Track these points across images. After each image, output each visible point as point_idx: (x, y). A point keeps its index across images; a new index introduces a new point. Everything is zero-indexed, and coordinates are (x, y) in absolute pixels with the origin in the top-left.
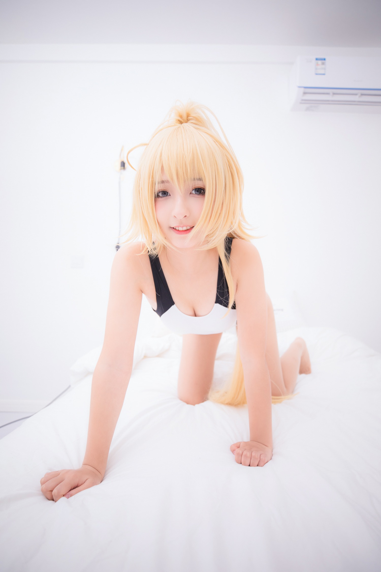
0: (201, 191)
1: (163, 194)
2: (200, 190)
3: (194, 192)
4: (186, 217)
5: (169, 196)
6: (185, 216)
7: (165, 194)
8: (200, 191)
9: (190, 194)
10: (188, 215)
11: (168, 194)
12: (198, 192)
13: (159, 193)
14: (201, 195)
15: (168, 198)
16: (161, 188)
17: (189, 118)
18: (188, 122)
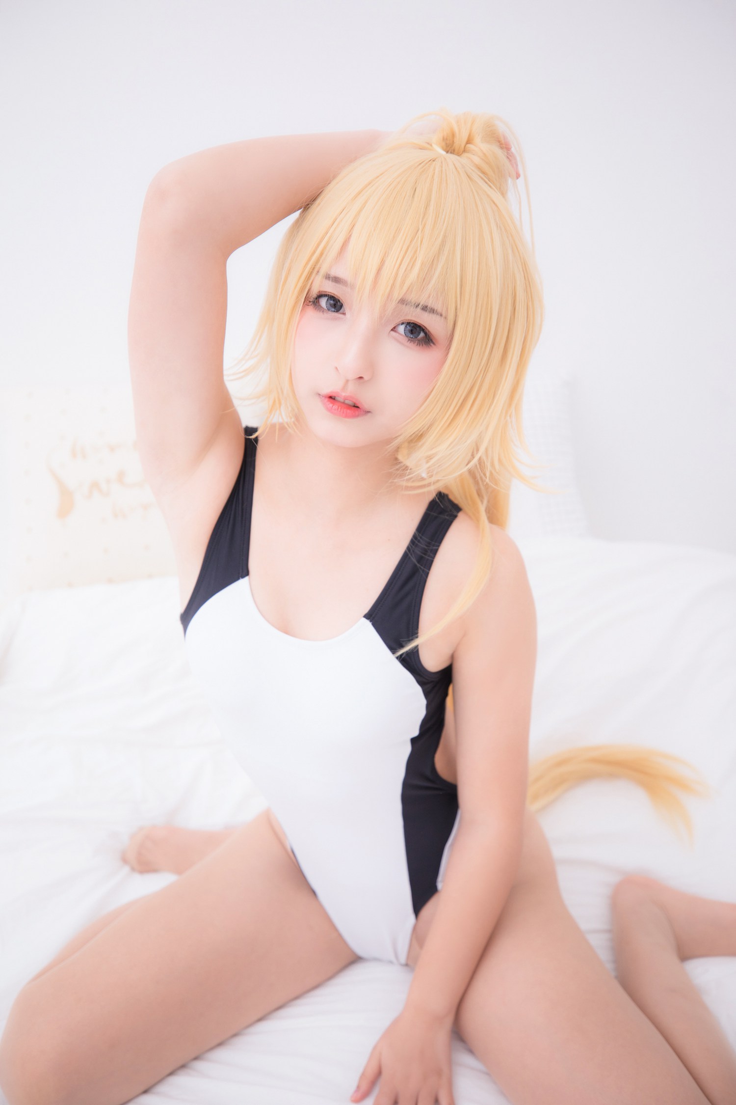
0: (419, 333)
1: (329, 303)
2: (418, 329)
3: (401, 329)
4: (361, 381)
5: (341, 313)
6: (361, 378)
7: (335, 306)
9: (392, 330)
10: (366, 378)
11: (341, 311)
12: (412, 332)
13: (320, 296)
14: (416, 344)
15: (336, 319)
16: (330, 288)
17: (469, 146)
18: (465, 154)
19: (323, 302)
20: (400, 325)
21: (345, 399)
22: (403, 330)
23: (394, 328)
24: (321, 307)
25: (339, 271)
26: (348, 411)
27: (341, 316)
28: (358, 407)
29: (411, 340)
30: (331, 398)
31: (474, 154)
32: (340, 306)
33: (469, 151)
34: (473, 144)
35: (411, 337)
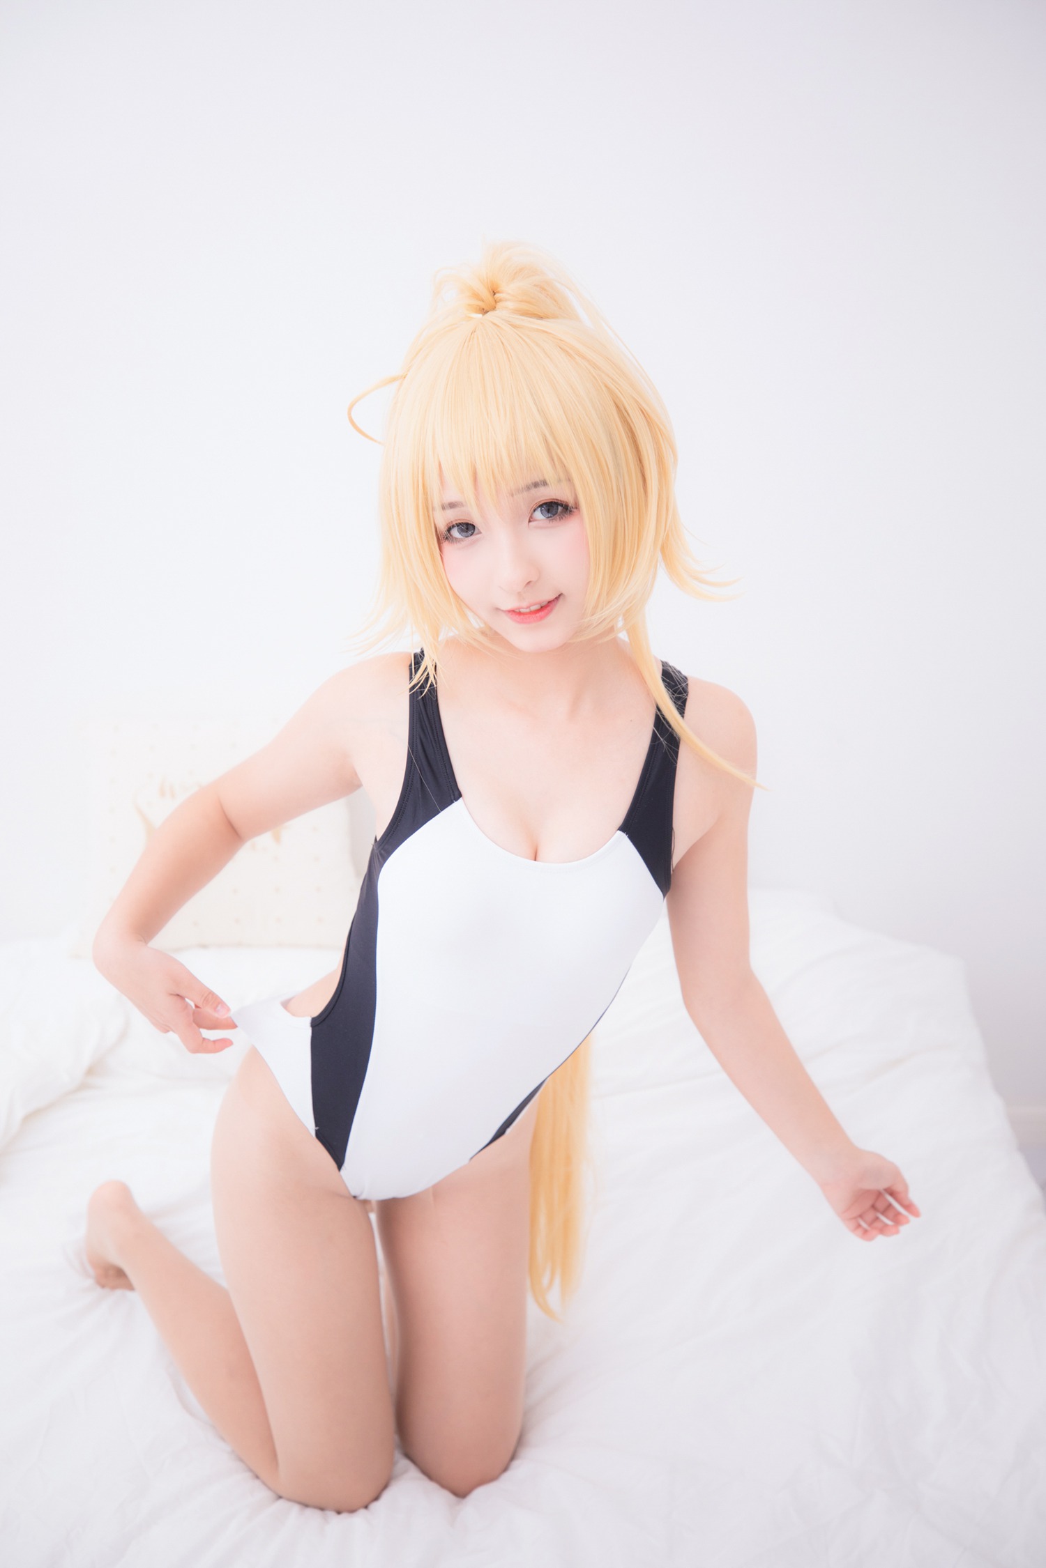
1: (461, 531)
2: (553, 505)
3: (538, 515)
4: (532, 584)
5: (477, 534)
6: (530, 582)
7: (468, 530)
8: (555, 509)
9: (530, 521)
10: (533, 578)
11: (475, 531)
12: (548, 511)
13: (449, 530)
14: (558, 520)
15: (474, 543)
16: (453, 516)
17: (497, 295)
18: (499, 305)
19: (455, 532)
20: (535, 510)
21: (528, 607)
22: (541, 515)
23: (531, 517)
24: (456, 538)
25: (452, 496)
26: (537, 616)
27: (478, 536)
28: (545, 606)
29: (553, 520)
30: (515, 613)
31: (506, 300)
32: (471, 528)
33: (500, 300)
34: (498, 292)
35: (551, 517)
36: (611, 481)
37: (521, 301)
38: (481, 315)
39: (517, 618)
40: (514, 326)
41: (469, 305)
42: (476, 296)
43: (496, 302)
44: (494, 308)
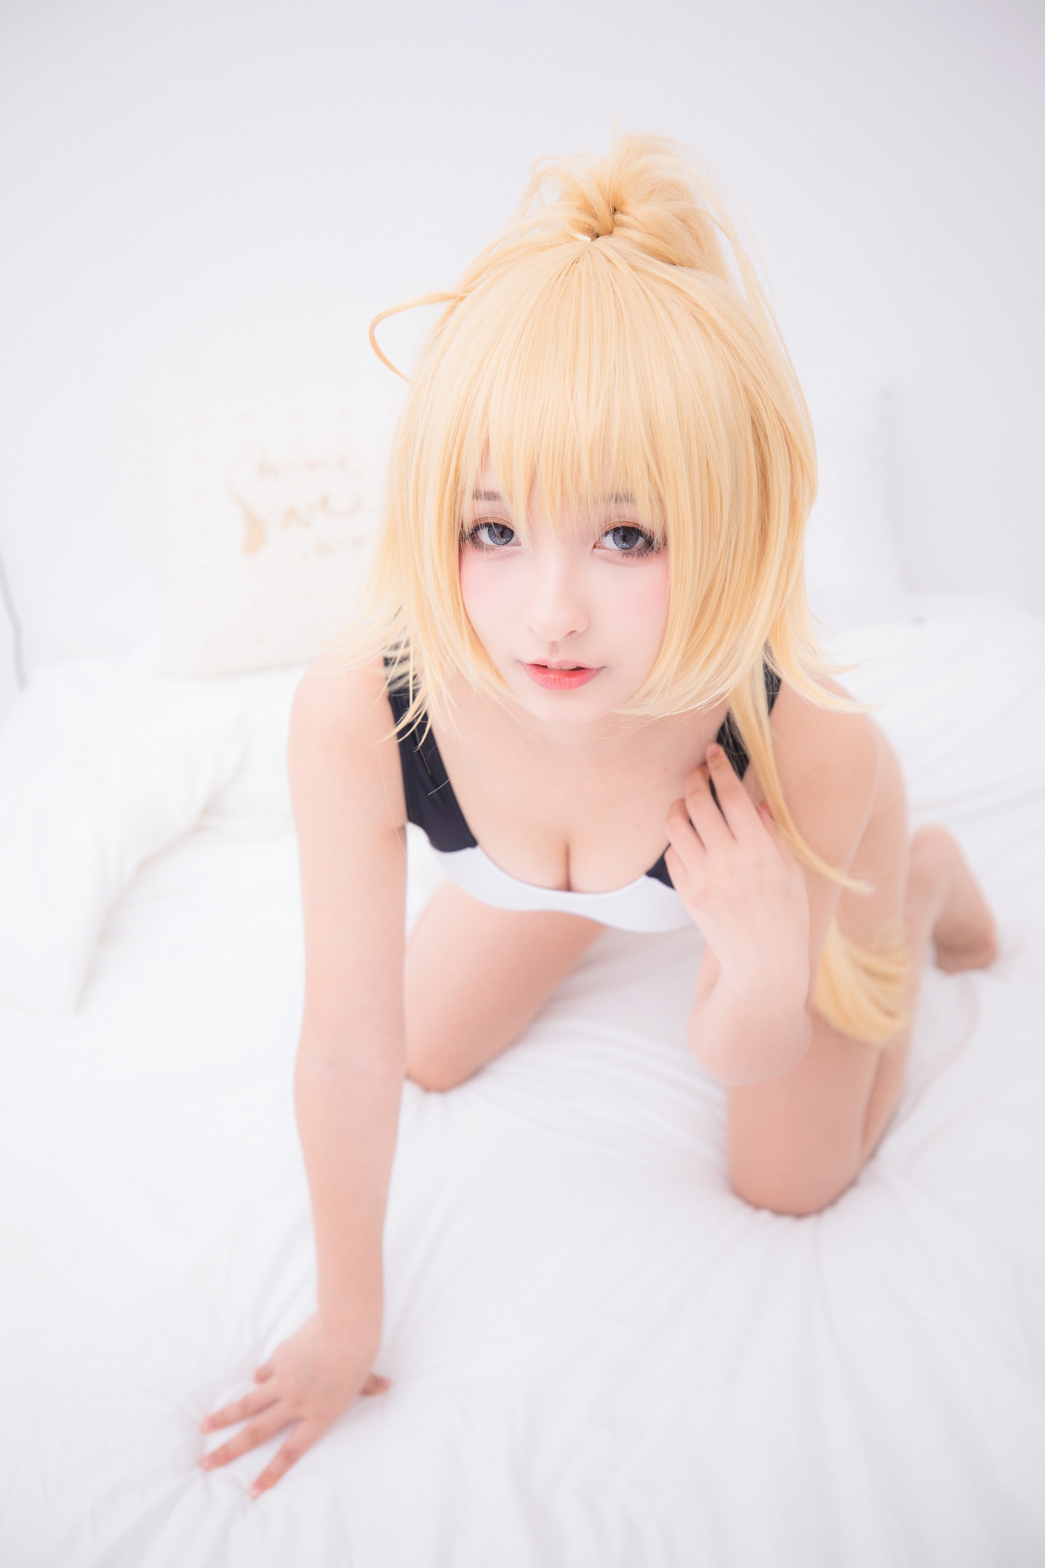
0: (637, 539)
1: (491, 534)
2: (632, 533)
3: (609, 541)
4: (575, 636)
5: (514, 545)
6: (573, 632)
7: (502, 534)
8: (633, 539)
9: (595, 547)
10: (580, 629)
11: (514, 540)
12: (624, 539)
13: (476, 529)
14: (636, 556)
15: (510, 555)
16: (485, 510)
17: (619, 216)
18: (617, 231)
19: (484, 535)
20: (607, 533)
21: (561, 664)
22: (613, 542)
23: (598, 542)
24: (484, 543)
25: (493, 482)
26: (571, 679)
27: (516, 548)
28: (582, 668)
29: (626, 551)
30: (540, 667)
31: (630, 227)
32: (508, 533)
33: (621, 225)
34: (622, 212)
35: (626, 549)
36: (721, 524)
37: (652, 234)
38: (588, 239)
39: (541, 676)
40: (635, 269)
41: (577, 221)
42: (588, 208)
43: (616, 224)
44: (610, 233)
